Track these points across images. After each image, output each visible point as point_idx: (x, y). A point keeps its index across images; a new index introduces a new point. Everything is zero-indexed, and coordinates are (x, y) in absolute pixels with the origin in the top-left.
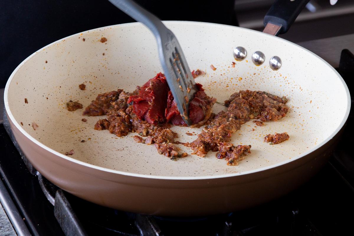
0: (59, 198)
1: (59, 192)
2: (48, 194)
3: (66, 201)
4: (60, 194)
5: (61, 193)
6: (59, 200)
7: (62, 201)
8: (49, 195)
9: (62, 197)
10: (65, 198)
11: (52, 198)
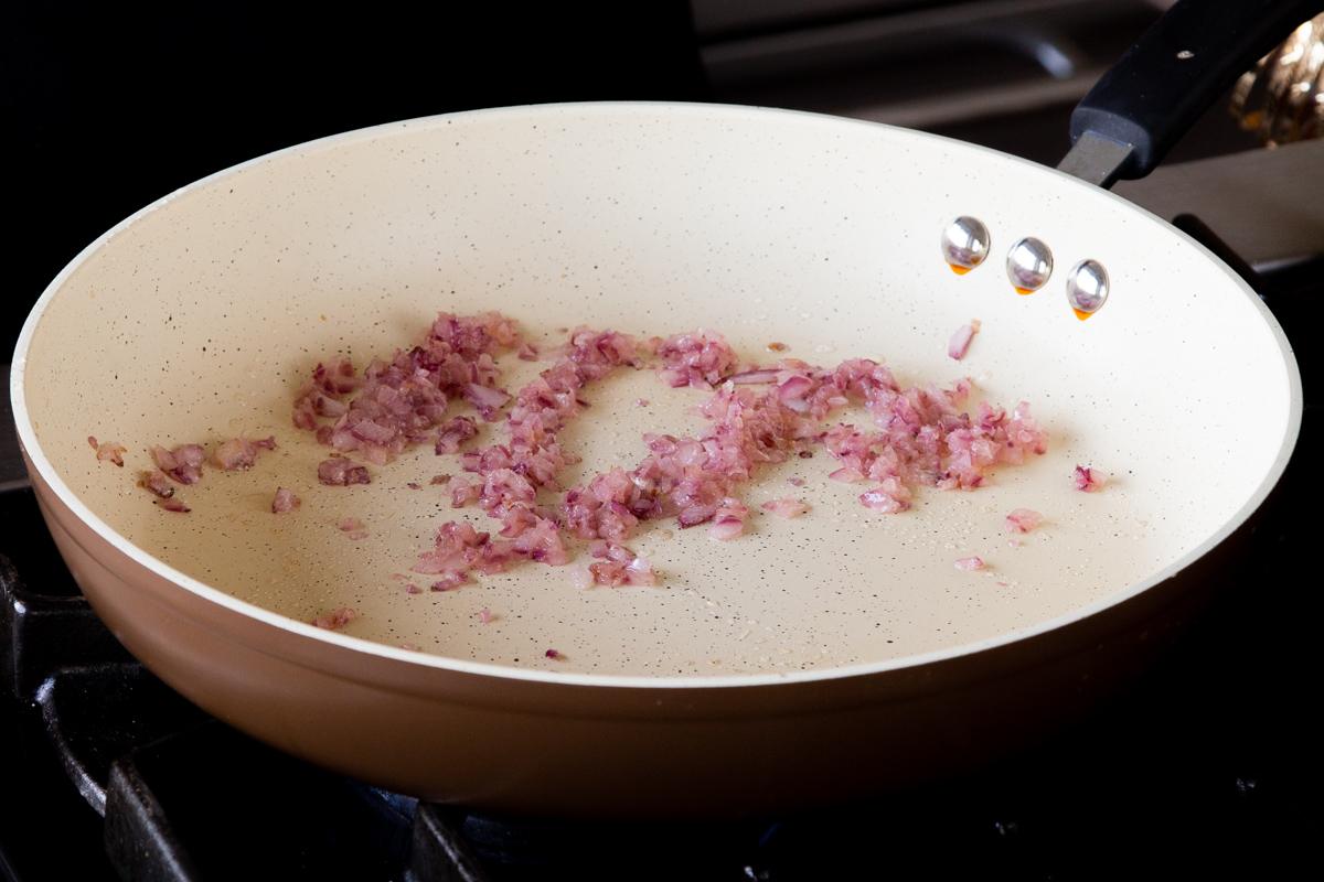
0: (121, 787)
1: (119, 765)
2: (81, 771)
3: (147, 797)
4: (126, 773)
5: (130, 769)
6: (122, 797)
7: (133, 799)
8: (85, 777)
9: (134, 785)
10: (146, 788)
11: (95, 789)
